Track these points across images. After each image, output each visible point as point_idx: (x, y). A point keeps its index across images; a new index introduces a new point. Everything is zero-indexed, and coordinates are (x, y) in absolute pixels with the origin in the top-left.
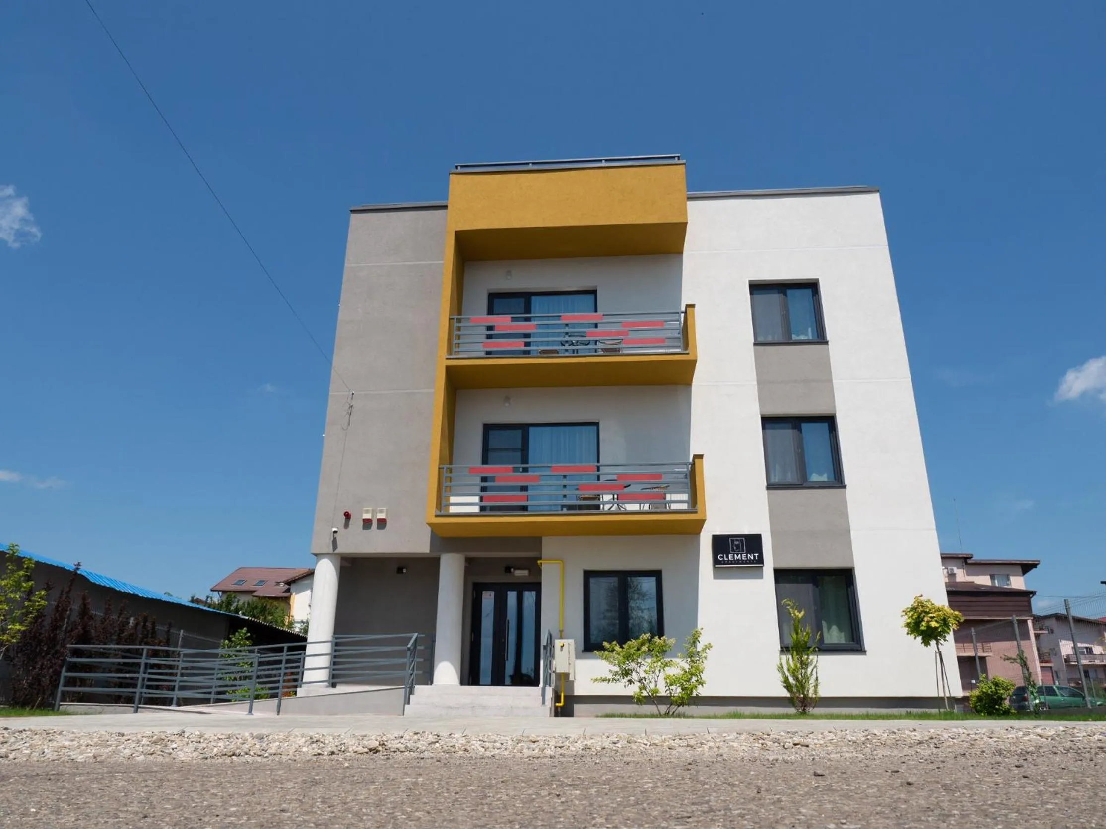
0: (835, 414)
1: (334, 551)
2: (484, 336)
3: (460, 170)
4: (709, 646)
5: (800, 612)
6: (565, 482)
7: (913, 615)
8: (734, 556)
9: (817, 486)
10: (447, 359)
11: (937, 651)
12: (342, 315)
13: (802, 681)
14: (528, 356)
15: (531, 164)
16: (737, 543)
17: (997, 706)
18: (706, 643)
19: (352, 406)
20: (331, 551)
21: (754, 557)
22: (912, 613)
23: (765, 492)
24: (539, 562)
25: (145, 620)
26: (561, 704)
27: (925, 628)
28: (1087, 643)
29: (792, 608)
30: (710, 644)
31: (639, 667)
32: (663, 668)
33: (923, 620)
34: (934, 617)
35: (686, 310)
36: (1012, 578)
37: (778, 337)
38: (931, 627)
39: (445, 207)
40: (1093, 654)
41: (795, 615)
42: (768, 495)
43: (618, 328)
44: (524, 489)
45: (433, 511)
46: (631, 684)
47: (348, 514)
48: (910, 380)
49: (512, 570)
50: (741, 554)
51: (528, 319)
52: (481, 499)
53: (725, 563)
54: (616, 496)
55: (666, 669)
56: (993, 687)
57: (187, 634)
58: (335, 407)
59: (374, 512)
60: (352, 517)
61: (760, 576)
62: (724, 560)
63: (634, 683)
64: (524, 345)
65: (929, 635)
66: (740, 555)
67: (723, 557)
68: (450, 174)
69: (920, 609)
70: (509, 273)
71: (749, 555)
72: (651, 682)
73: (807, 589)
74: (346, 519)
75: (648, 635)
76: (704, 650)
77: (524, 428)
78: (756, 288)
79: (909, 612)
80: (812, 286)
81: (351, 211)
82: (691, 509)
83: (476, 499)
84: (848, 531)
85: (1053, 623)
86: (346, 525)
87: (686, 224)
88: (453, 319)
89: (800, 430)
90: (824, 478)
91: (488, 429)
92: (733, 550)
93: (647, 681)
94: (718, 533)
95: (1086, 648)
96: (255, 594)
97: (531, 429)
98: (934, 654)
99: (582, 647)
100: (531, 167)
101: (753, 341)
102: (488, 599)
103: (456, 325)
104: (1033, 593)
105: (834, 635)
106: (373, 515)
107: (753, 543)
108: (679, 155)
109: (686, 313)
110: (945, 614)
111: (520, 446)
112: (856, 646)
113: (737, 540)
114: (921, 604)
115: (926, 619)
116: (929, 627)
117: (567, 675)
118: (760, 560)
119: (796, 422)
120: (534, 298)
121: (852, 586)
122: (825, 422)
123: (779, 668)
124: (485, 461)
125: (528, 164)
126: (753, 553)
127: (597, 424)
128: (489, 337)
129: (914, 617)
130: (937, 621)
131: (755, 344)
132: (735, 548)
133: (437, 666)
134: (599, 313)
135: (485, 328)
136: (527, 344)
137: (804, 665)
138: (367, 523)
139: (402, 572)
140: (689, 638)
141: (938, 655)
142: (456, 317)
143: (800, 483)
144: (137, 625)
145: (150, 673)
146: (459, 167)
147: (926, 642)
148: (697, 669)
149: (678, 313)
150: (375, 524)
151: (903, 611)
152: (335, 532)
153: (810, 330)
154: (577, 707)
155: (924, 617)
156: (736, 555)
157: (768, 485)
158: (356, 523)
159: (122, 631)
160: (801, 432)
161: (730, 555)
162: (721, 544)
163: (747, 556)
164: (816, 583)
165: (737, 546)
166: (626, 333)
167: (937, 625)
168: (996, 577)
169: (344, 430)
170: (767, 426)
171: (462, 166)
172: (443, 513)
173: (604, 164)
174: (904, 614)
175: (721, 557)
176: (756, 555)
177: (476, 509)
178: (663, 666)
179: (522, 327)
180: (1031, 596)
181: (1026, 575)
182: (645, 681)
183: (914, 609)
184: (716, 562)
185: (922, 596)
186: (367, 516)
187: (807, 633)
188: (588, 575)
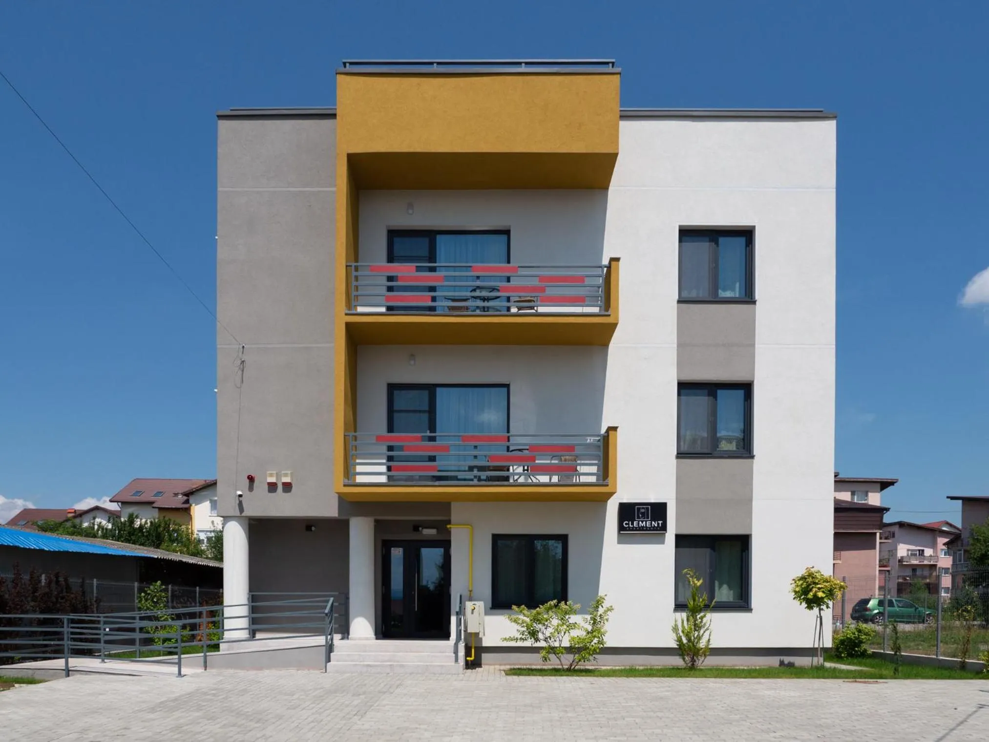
0: (753, 382)
1: (241, 514)
2: (385, 288)
3: (349, 68)
4: (610, 609)
5: (698, 580)
6: (475, 453)
7: (802, 585)
8: (639, 523)
9: (727, 456)
10: (346, 314)
11: (819, 616)
12: (222, 253)
13: (694, 641)
14: (432, 313)
15: (435, 65)
16: (643, 511)
17: (856, 649)
18: (608, 606)
19: (243, 361)
20: (238, 514)
21: (658, 524)
22: (801, 582)
23: (674, 461)
24: (448, 526)
25: (57, 576)
26: (472, 658)
27: (812, 597)
28: (919, 546)
29: (692, 577)
30: (611, 607)
31: (546, 628)
32: (568, 631)
33: (811, 590)
34: (822, 588)
35: (610, 263)
36: (870, 494)
37: (703, 294)
38: (818, 597)
39: (333, 116)
40: (924, 556)
41: (693, 582)
42: (677, 462)
43: (535, 282)
44: (432, 459)
45: (340, 479)
46: (537, 642)
47: (252, 477)
48: (834, 346)
49: (420, 529)
50: (646, 521)
51: (432, 269)
52: (389, 469)
53: (630, 529)
54: (526, 468)
55: (571, 631)
56: (856, 633)
57: (101, 583)
58: (225, 363)
59: (278, 476)
60: (255, 479)
61: (663, 542)
62: (629, 527)
63: (539, 641)
64: (430, 299)
65: (813, 602)
66: (644, 522)
67: (629, 524)
68: (337, 74)
69: (810, 580)
70: (410, 206)
71: (653, 522)
72: (555, 641)
73: (704, 554)
74: (250, 482)
75: (555, 601)
76: (605, 612)
77: (431, 389)
78: (687, 234)
79: (799, 580)
80: (747, 235)
81: (218, 116)
82: (601, 482)
83: (383, 469)
84: (750, 500)
85: (896, 529)
86: (251, 488)
87: (616, 155)
88: (351, 266)
89: (715, 397)
90: (733, 447)
91: (392, 388)
92: (638, 517)
93: (552, 639)
94: (625, 501)
95: (919, 550)
96: (154, 505)
97: (439, 390)
98: (816, 617)
99: (490, 605)
100: (435, 69)
101: (677, 297)
102: (397, 553)
103: (354, 273)
104: (887, 510)
105: (724, 594)
106: (277, 479)
107: (658, 511)
108: (613, 60)
109: (609, 267)
110: (831, 586)
111: (427, 408)
112: (743, 604)
113: (643, 508)
114: (811, 575)
115: (814, 590)
116: (815, 596)
117: (477, 634)
118: (664, 528)
119: (711, 388)
120: (438, 237)
121: (746, 551)
122: (741, 389)
123: (674, 628)
124: (390, 429)
125: (432, 63)
126: (658, 521)
127: (507, 386)
128: (390, 289)
129: (803, 586)
130: (823, 592)
131: (679, 302)
132: (641, 516)
133: (352, 620)
134: (511, 265)
135: (385, 279)
136: (434, 299)
137: (697, 627)
138: (272, 487)
139: (311, 530)
140: (594, 603)
141: (819, 619)
142: (354, 264)
143: (709, 452)
144: (49, 584)
145: (72, 628)
146: (347, 65)
147: (810, 607)
148: (599, 631)
149: (601, 267)
150: (280, 487)
151: (794, 580)
152: (240, 496)
153: (738, 285)
154: (485, 657)
155: (813, 587)
156: (640, 522)
157: (678, 454)
158: (261, 487)
159: (35, 590)
160: (716, 400)
161: (635, 522)
162: (627, 511)
163: (651, 523)
164: (713, 548)
165: (643, 514)
166: (542, 289)
167: (824, 595)
168: (856, 493)
169: (238, 388)
170: (682, 391)
171: (351, 63)
172: (350, 482)
173: (523, 69)
174: (793, 582)
175: (626, 524)
176: (660, 522)
177: (383, 479)
178: (568, 628)
179: (427, 278)
180: (885, 512)
181: (883, 491)
182: (550, 640)
183: (803, 578)
184: (621, 528)
185: (813, 567)
186: (272, 480)
187: (703, 600)
188: (496, 538)
